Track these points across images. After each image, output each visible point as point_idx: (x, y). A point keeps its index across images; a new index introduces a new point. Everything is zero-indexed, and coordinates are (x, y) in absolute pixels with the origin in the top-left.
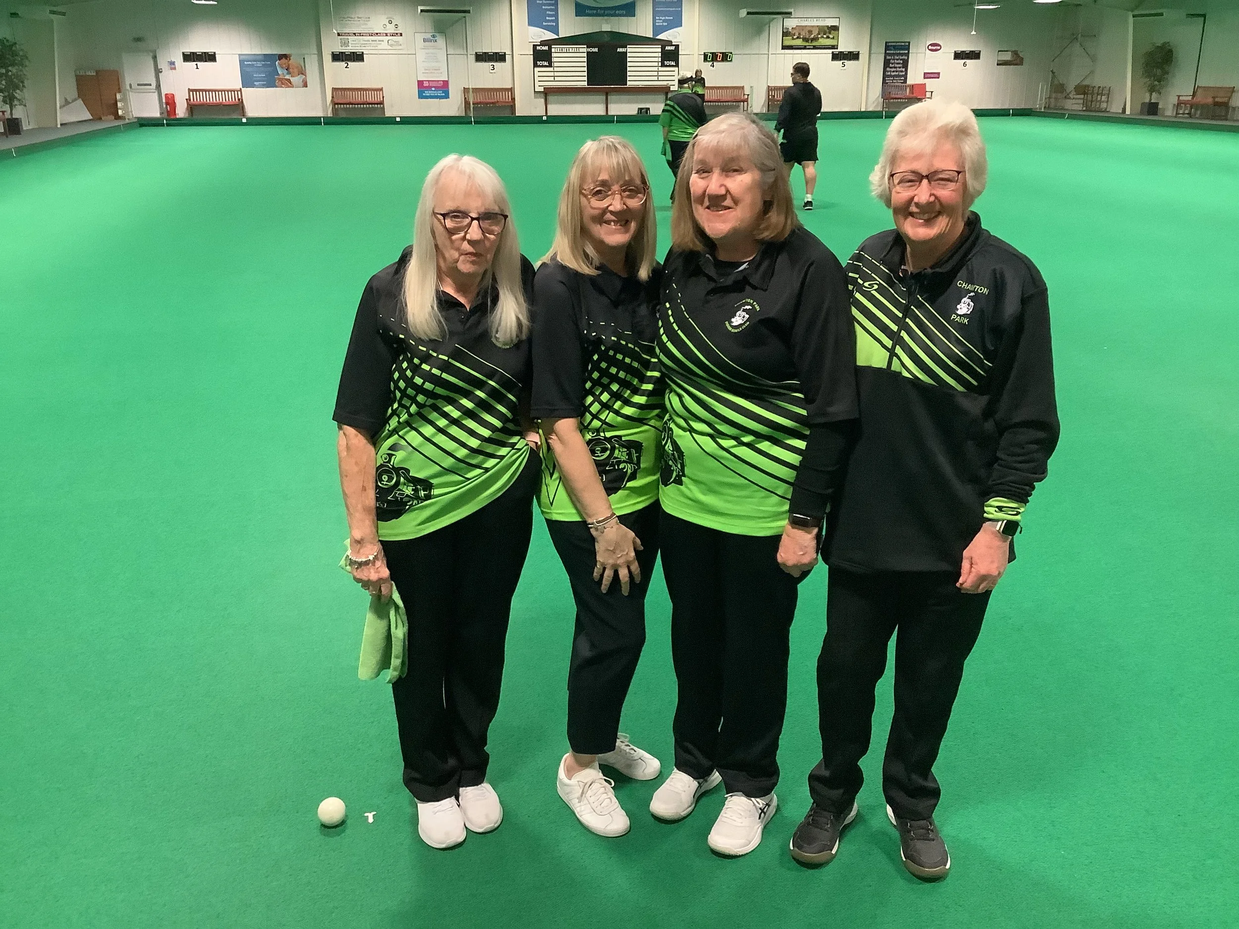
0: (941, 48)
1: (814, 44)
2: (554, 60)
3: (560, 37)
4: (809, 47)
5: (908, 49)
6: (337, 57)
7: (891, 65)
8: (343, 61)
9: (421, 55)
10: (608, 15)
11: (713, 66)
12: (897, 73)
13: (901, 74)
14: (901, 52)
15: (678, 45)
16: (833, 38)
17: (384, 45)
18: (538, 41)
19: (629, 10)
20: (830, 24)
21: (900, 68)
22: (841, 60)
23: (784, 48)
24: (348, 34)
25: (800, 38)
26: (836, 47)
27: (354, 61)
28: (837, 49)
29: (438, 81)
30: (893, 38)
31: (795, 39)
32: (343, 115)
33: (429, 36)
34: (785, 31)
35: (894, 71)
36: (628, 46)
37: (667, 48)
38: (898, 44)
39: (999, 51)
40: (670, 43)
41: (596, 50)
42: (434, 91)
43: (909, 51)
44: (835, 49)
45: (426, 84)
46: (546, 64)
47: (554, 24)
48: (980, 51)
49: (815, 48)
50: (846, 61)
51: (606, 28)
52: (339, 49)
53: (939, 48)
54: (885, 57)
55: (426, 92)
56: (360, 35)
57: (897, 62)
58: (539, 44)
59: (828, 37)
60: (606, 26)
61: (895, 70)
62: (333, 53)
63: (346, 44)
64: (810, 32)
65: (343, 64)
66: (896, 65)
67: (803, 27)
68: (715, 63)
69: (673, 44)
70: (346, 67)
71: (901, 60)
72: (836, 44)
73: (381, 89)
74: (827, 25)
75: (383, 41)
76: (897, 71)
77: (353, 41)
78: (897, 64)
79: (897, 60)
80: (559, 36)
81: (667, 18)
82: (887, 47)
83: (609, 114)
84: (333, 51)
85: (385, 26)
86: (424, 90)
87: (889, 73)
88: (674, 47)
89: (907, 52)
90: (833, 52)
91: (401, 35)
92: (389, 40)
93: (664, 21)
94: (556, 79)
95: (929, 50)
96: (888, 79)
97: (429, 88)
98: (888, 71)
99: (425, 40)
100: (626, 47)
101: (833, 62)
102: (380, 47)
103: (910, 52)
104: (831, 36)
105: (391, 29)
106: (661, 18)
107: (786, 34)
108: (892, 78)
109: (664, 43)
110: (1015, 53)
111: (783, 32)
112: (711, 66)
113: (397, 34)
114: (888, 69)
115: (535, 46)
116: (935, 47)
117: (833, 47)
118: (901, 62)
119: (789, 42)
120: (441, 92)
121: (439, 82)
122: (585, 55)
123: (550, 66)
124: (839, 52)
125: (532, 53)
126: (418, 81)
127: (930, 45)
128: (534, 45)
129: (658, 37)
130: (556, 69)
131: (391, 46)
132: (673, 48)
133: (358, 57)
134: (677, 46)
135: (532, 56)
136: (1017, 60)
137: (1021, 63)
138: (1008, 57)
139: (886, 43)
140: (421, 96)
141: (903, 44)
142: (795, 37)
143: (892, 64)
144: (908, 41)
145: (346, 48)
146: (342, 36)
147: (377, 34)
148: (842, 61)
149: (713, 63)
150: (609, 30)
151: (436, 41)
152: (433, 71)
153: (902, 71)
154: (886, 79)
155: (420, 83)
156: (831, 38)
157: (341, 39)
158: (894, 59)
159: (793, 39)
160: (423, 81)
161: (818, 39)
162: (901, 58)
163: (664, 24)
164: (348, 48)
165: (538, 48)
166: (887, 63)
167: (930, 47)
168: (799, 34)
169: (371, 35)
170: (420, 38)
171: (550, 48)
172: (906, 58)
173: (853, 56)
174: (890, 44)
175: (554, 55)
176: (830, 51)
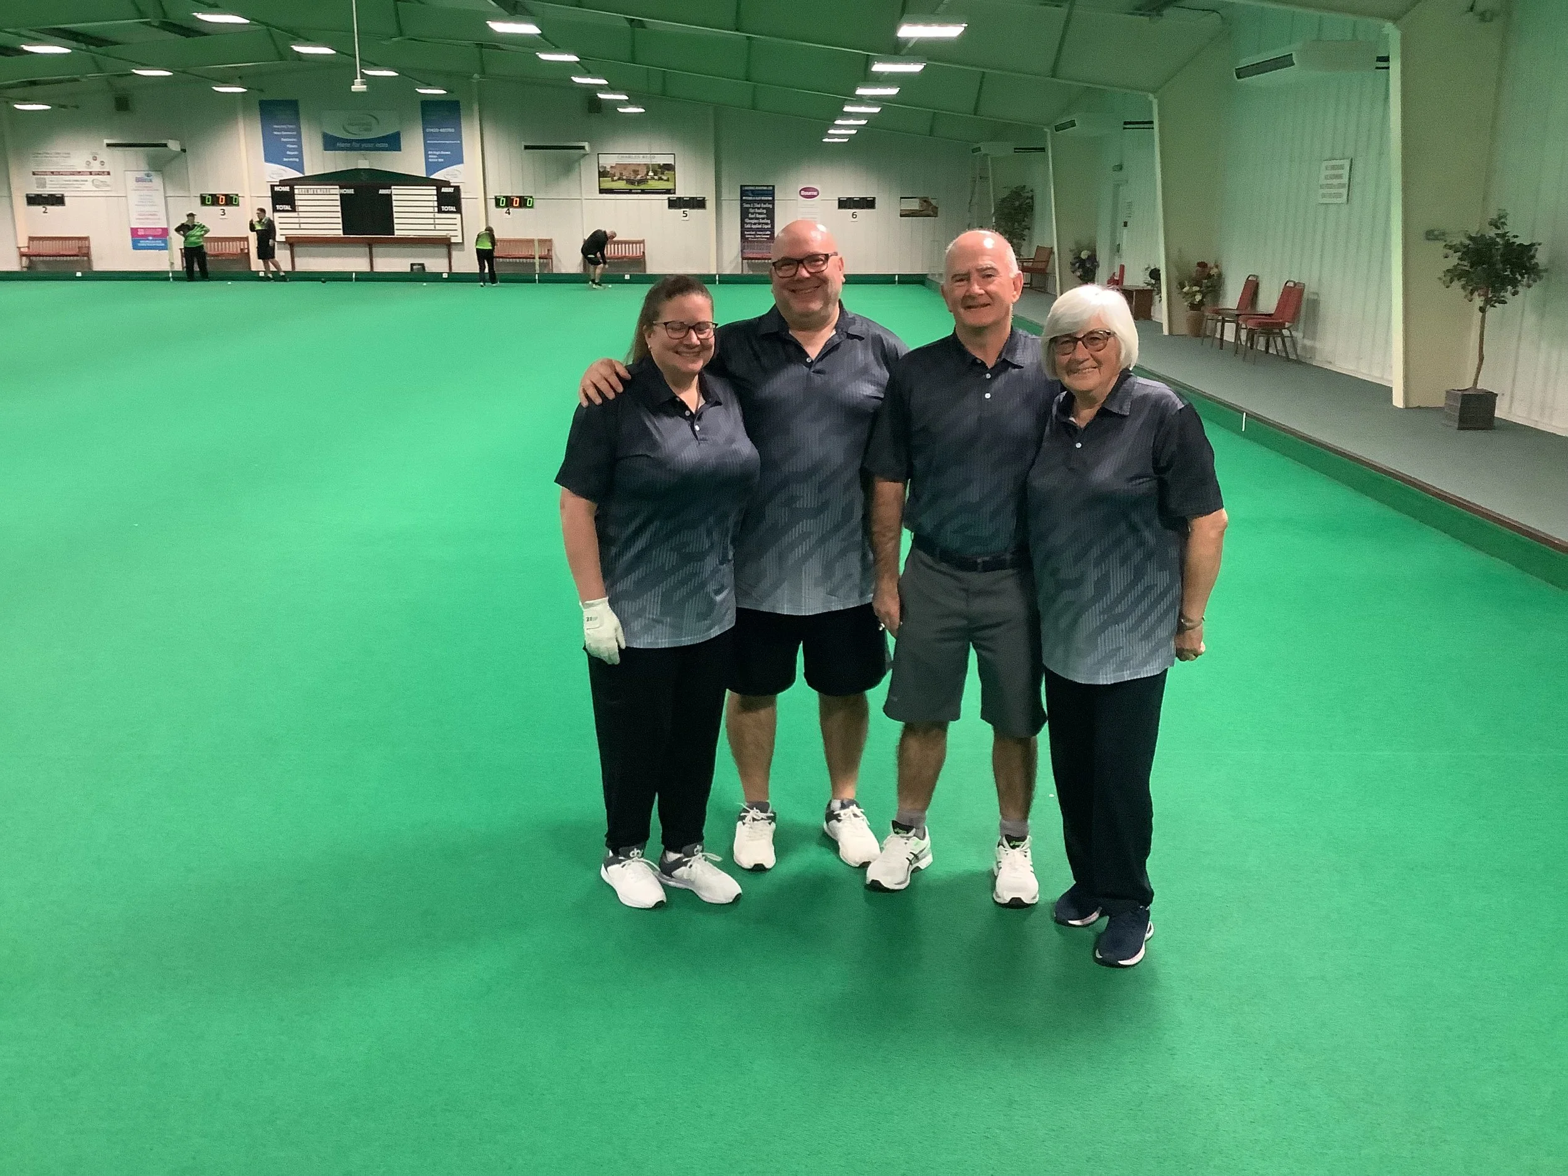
0: (818, 194)
1: (642, 187)
2: (297, 203)
3: (306, 175)
4: (636, 191)
5: (773, 195)
6: (33, 200)
7: (750, 216)
8: (39, 204)
9: (134, 198)
10: (367, 149)
11: (509, 213)
12: (760, 226)
13: (766, 227)
14: (763, 198)
15: (459, 187)
16: (668, 180)
17: (89, 186)
18: (276, 180)
19: (393, 143)
20: (662, 163)
21: (763, 219)
22: (680, 208)
23: (602, 191)
24: (45, 173)
25: (623, 180)
26: (672, 191)
27: (53, 205)
28: (674, 193)
29: (156, 228)
30: (750, 181)
31: (616, 181)
32: (42, 268)
33: (141, 175)
34: (601, 170)
35: (755, 224)
36: (393, 187)
37: (444, 190)
38: (757, 188)
39: (901, 198)
40: (447, 184)
41: (351, 191)
42: (152, 240)
43: (774, 198)
44: (671, 194)
45: (141, 233)
46: (288, 208)
47: (297, 160)
48: (874, 198)
49: (643, 192)
50: (687, 210)
51: (363, 164)
52: (35, 191)
53: (815, 193)
54: (742, 205)
55: (141, 242)
56: (59, 173)
57: (758, 212)
58: (278, 183)
59: (660, 179)
60: (363, 162)
61: (756, 221)
62: (27, 195)
63: (43, 185)
64: (636, 172)
65: (40, 208)
66: (758, 216)
67: (625, 166)
68: (511, 209)
69: (452, 184)
70: (44, 212)
71: (764, 208)
72: (673, 187)
73: (86, 239)
74: (659, 163)
75: (87, 181)
76: (759, 224)
77: (51, 181)
78: (759, 214)
79: (758, 208)
80: (303, 174)
81: (442, 153)
82: (743, 193)
83: (375, 270)
84: (28, 193)
85: (88, 163)
86: (139, 238)
87: (749, 226)
88: (453, 189)
89: (770, 198)
90: (669, 198)
91: (109, 173)
92: (93, 180)
93: (440, 156)
94: (303, 226)
95: (802, 196)
96: (748, 233)
97: (145, 237)
98: (747, 223)
99: (138, 180)
100: (391, 188)
101: (670, 210)
102: (84, 188)
103: (776, 199)
104: (665, 178)
105: (96, 167)
106: (435, 152)
107: (603, 174)
108: (754, 233)
109: (439, 184)
110: (925, 201)
111: (599, 172)
112: (506, 213)
113: (103, 172)
114: (747, 221)
115: (272, 187)
116: (809, 193)
117: (668, 191)
118: (765, 211)
119: (608, 184)
120: (160, 242)
121: (157, 230)
122: (338, 197)
123: (294, 210)
124: (677, 198)
125: (270, 195)
126: (132, 229)
127: (801, 190)
128: (271, 185)
129: (432, 177)
130: (301, 214)
131: (97, 186)
132: (451, 190)
133: (58, 200)
134: (457, 188)
135: (270, 198)
136: (927, 210)
137: (935, 215)
138: (915, 205)
139: (741, 186)
140: (136, 247)
141: (765, 188)
142: (615, 178)
143: (752, 214)
144: (773, 184)
145: (42, 189)
146: (38, 175)
147: (80, 172)
148: (683, 210)
149: (508, 210)
150: (368, 168)
151: (151, 181)
152: (150, 217)
153: (767, 224)
154: (746, 233)
155: (134, 232)
156: (665, 180)
157: (37, 179)
158: (753, 208)
159: (613, 181)
160: (137, 228)
161: (647, 182)
162: (763, 206)
163: (440, 160)
164: (45, 189)
165: (277, 189)
166: (744, 214)
167: (803, 193)
168: (621, 174)
169: (73, 174)
170: (131, 176)
171: (292, 189)
172: (771, 206)
173: (699, 203)
174: (746, 188)
175: (297, 197)
176: (666, 196)
